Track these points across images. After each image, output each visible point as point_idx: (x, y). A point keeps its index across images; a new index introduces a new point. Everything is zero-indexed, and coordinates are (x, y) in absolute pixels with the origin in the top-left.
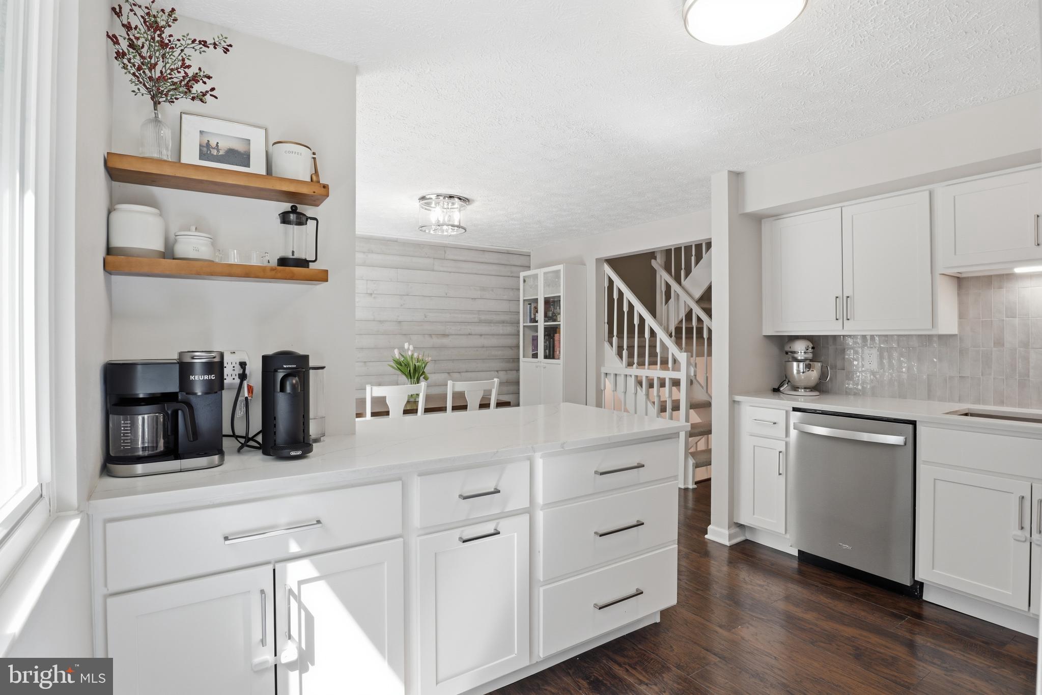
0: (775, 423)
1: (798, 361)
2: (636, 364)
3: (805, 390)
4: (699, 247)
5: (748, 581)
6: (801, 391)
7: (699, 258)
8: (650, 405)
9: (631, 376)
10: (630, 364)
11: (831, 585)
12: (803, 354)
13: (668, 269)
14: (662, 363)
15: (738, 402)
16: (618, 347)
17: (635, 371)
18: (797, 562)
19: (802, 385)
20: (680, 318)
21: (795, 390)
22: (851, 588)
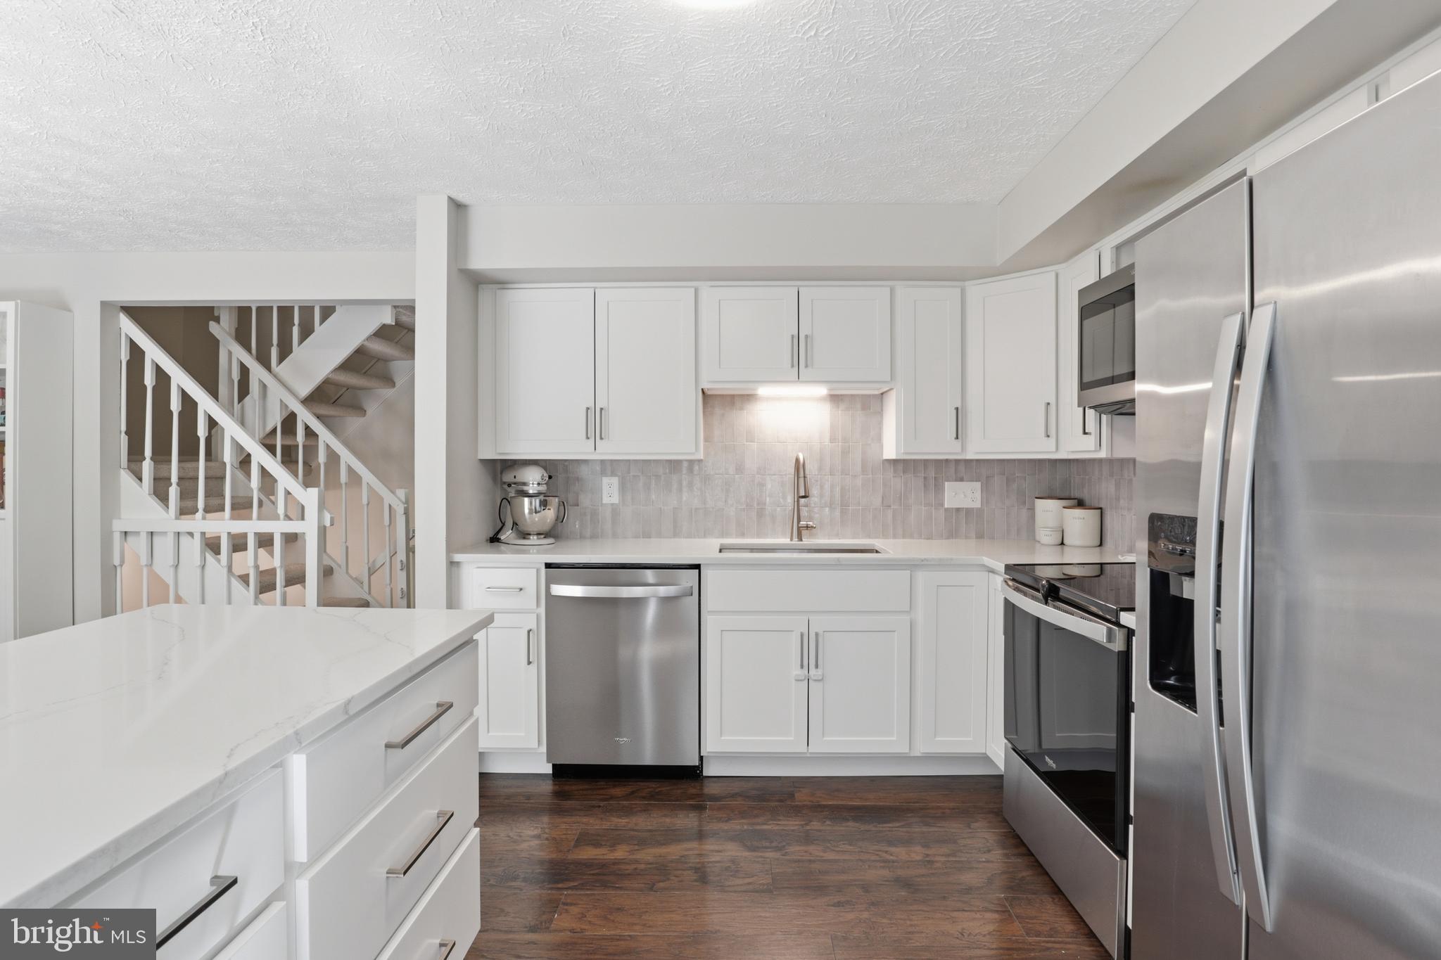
0: (521, 589)
1: (530, 496)
2: (201, 512)
3: (539, 536)
4: (307, 310)
5: (515, 837)
6: (534, 539)
7: (306, 331)
8: (236, 584)
9: (191, 534)
10: (186, 510)
11: (612, 798)
12: (536, 485)
13: (242, 337)
14: (234, 507)
15: (458, 563)
16: (154, 479)
17: (202, 524)
18: (551, 782)
19: (536, 530)
20: (269, 428)
21: (524, 538)
22: (633, 793)
